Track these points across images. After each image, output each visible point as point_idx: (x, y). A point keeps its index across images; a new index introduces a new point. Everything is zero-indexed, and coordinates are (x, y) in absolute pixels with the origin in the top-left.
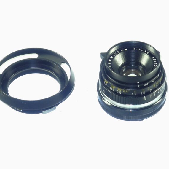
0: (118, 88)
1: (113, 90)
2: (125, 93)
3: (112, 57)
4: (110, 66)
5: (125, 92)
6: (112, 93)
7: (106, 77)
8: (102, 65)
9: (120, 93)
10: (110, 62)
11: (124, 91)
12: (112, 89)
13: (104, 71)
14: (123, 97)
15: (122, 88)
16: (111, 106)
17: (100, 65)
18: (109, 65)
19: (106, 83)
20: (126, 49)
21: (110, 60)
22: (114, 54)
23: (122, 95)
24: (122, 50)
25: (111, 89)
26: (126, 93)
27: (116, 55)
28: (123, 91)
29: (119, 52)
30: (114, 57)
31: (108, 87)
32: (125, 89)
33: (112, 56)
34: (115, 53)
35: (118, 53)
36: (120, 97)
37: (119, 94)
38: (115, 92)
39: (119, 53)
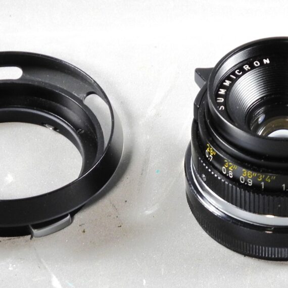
0: (244, 170)
1: (231, 175)
2: (263, 183)
3: (227, 83)
4: (222, 107)
5: (263, 180)
6: (227, 183)
7: (211, 139)
8: (200, 104)
9: (250, 184)
10: (221, 96)
11: (261, 177)
12: (228, 173)
13: (205, 122)
14: (256, 196)
15: (254, 170)
16: (222, 217)
17: (195, 105)
18: (220, 104)
19: (209, 154)
20: (266, 61)
21: (222, 92)
22: (233, 73)
23: (256, 188)
24: (257, 63)
25: (225, 173)
26: (266, 183)
27: (238, 77)
28: (258, 177)
29: (246, 67)
30: (233, 82)
31: (217, 165)
32: (263, 172)
33: (228, 78)
34: (236, 72)
35: (244, 72)
36: (247, 194)
37: (245, 187)
38: (235, 180)
39: (249, 70)
